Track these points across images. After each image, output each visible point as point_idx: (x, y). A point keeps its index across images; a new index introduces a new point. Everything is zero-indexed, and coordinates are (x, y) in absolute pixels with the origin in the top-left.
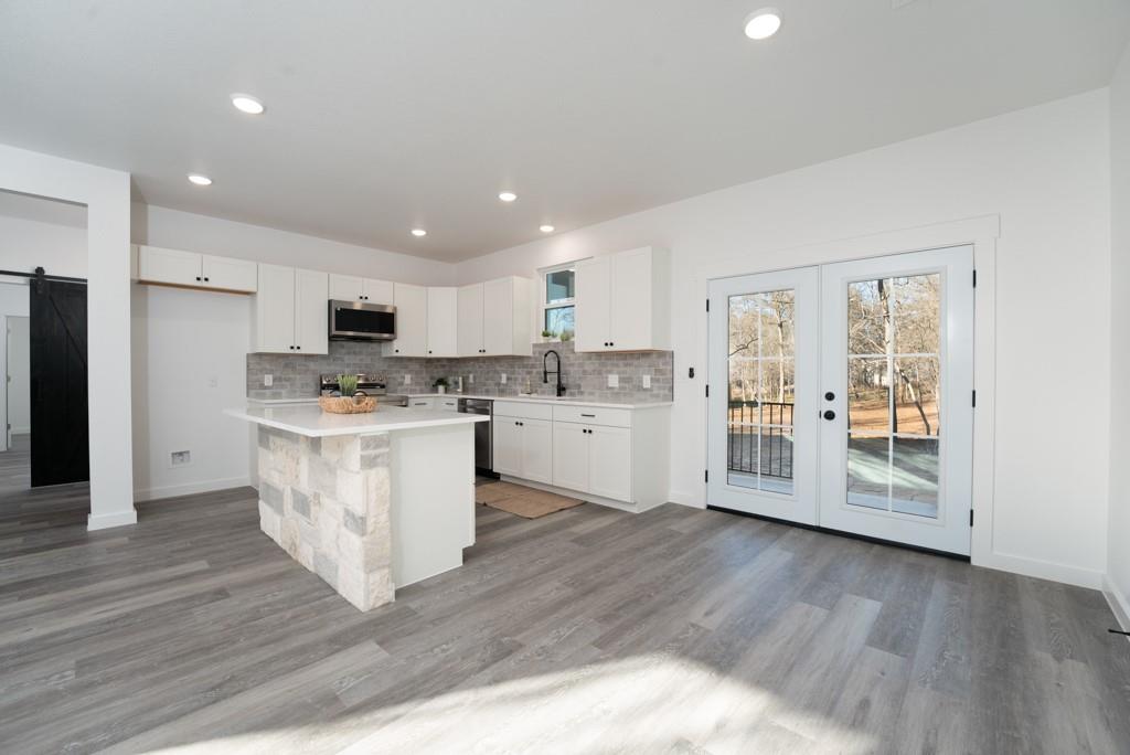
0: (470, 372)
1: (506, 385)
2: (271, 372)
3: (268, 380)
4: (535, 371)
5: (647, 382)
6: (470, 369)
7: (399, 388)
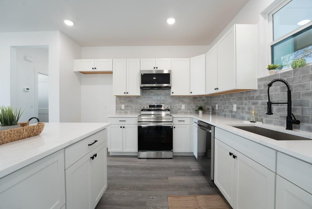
0: (216, 103)
1: (237, 112)
2: (124, 103)
3: (123, 107)
4: (260, 102)
7: (179, 111)
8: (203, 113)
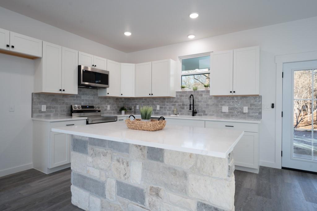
0: (137, 104)
1: (160, 110)
2: (45, 103)
3: (44, 108)
4: (177, 104)
5: (246, 110)
6: (137, 103)
7: (105, 112)
8: (125, 113)
